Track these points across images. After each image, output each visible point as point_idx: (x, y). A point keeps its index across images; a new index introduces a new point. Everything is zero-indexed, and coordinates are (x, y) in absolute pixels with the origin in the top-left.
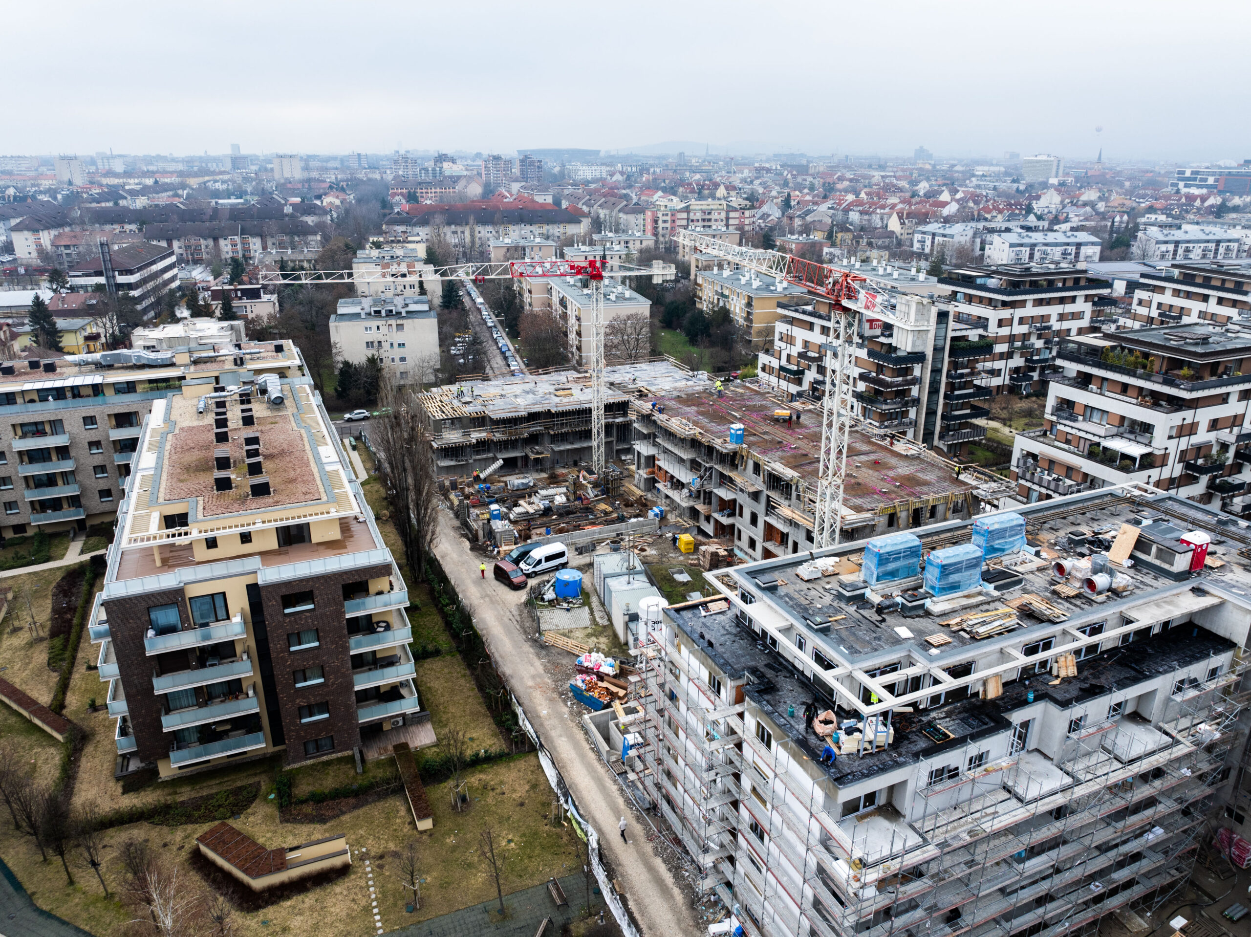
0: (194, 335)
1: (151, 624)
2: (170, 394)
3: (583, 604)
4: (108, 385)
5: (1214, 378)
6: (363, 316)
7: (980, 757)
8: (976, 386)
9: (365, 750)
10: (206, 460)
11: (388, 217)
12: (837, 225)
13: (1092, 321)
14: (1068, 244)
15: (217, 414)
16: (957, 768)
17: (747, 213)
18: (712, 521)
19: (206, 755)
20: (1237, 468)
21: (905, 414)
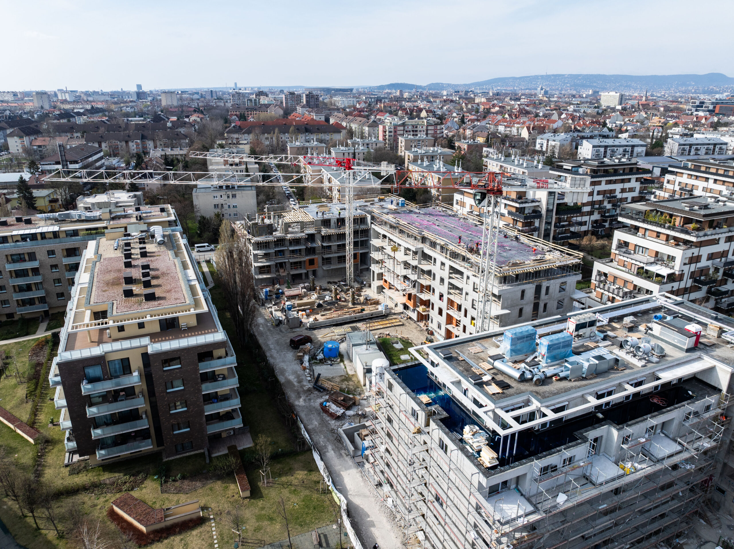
0: (113, 200)
1: (85, 376)
2: (98, 238)
3: (340, 362)
4: (62, 231)
5: (711, 230)
6: (212, 189)
7: (570, 459)
8: (571, 232)
9: (211, 450)
10: (119, 279)
11: (228, 129)
12: (491, 134)
13: (640, 193)
14: (627, 146)
15: (126, 250)
16: (556, 466)
17: (439, 127)
18: (416, 312)
19: (118, 453)
20: (724, 282)
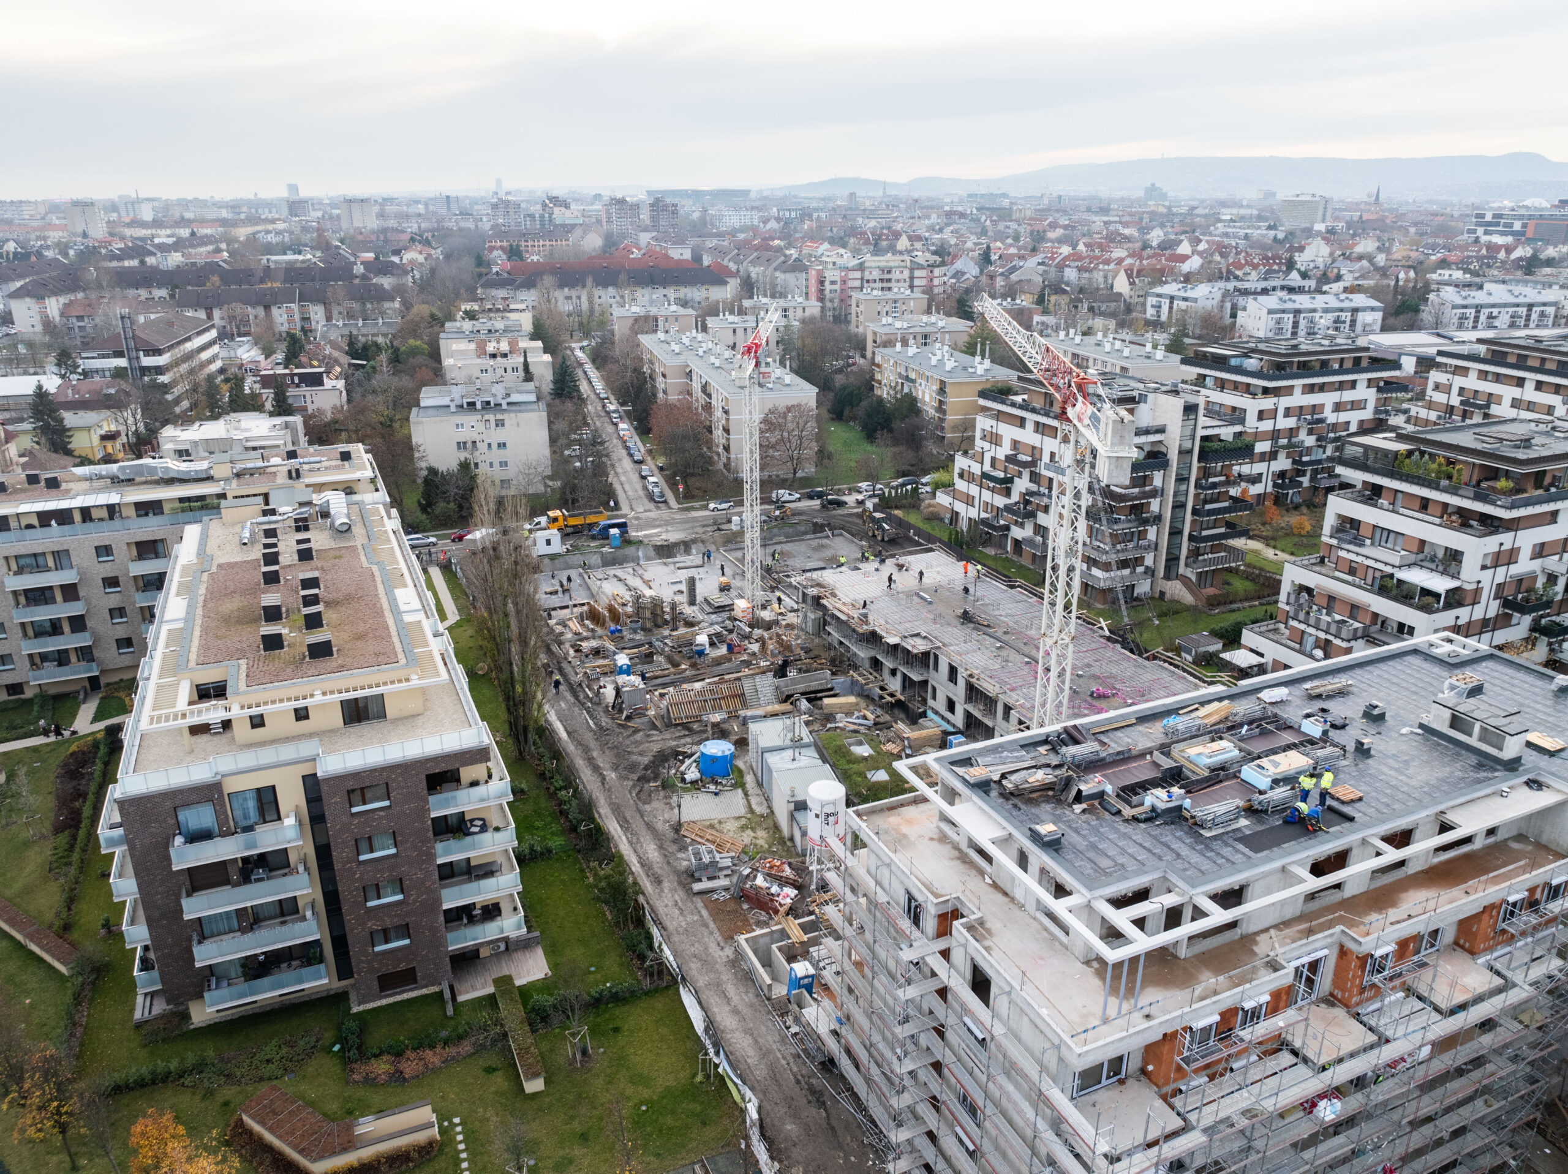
0: (238, 435)
1: (178, 829)
2: (205, 519)
3: (735, 786)
4: (127, 505)
5: (1540, 492)
6: (453, 409)
8: (1231, 498)
9: (457, 986)
10: (251, 610)
11: (484, 279)
12: (1049, 286)
13: (1377, 411)
14: (1341, 310)
15: (266, 546)
17: (936, 271)
18: (899, 676)
19: (252, 994)
21: (1142, 535)
